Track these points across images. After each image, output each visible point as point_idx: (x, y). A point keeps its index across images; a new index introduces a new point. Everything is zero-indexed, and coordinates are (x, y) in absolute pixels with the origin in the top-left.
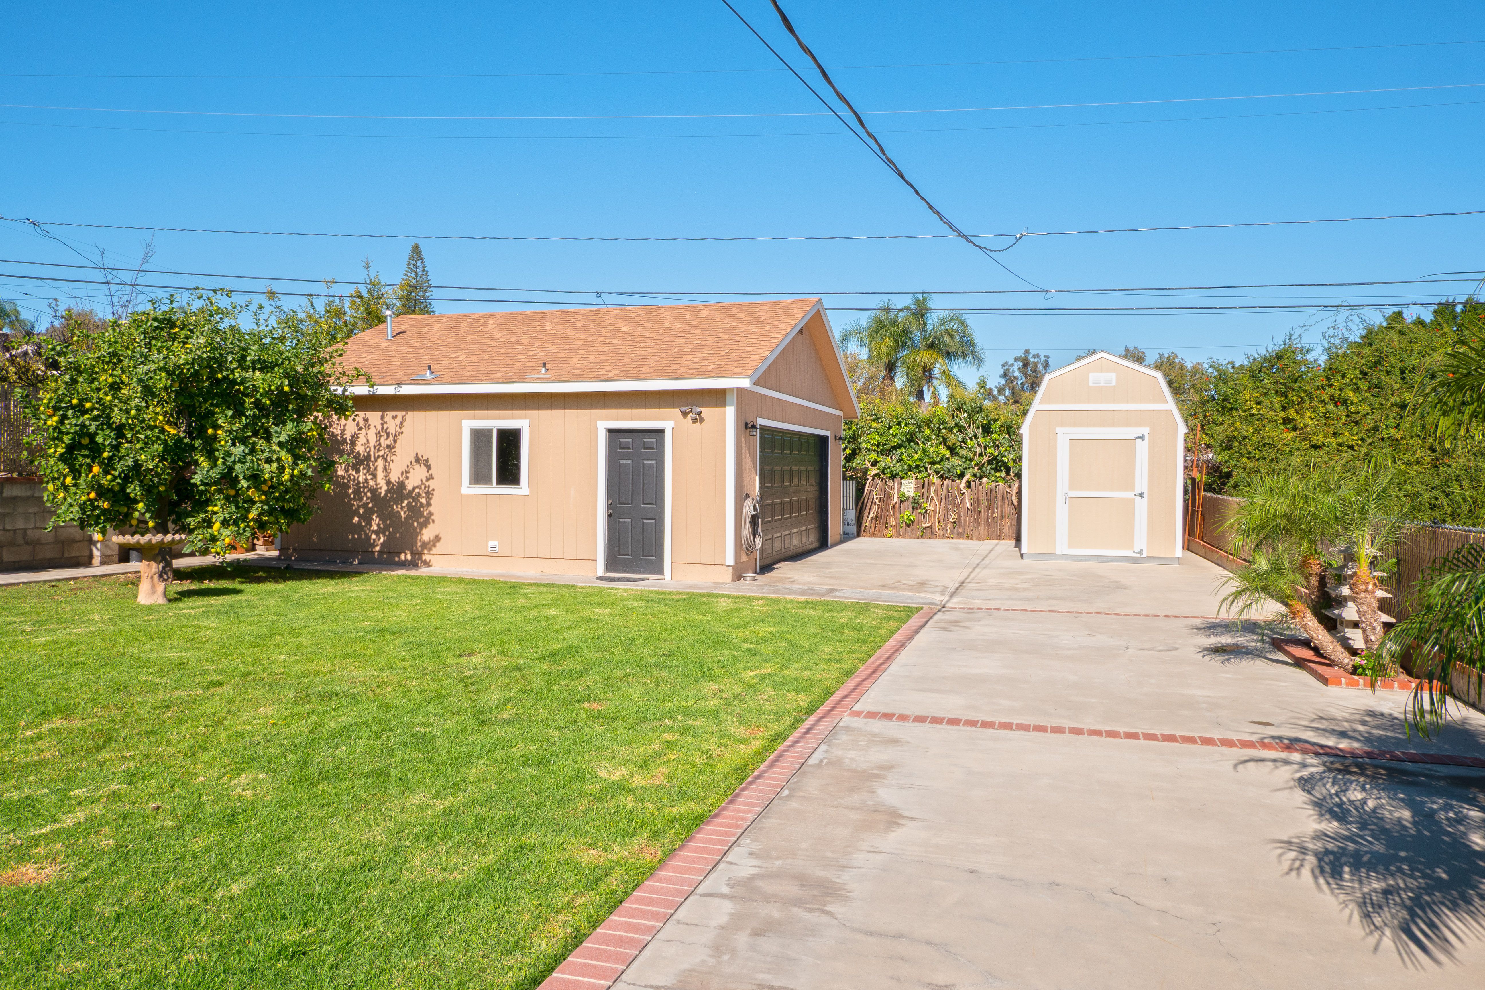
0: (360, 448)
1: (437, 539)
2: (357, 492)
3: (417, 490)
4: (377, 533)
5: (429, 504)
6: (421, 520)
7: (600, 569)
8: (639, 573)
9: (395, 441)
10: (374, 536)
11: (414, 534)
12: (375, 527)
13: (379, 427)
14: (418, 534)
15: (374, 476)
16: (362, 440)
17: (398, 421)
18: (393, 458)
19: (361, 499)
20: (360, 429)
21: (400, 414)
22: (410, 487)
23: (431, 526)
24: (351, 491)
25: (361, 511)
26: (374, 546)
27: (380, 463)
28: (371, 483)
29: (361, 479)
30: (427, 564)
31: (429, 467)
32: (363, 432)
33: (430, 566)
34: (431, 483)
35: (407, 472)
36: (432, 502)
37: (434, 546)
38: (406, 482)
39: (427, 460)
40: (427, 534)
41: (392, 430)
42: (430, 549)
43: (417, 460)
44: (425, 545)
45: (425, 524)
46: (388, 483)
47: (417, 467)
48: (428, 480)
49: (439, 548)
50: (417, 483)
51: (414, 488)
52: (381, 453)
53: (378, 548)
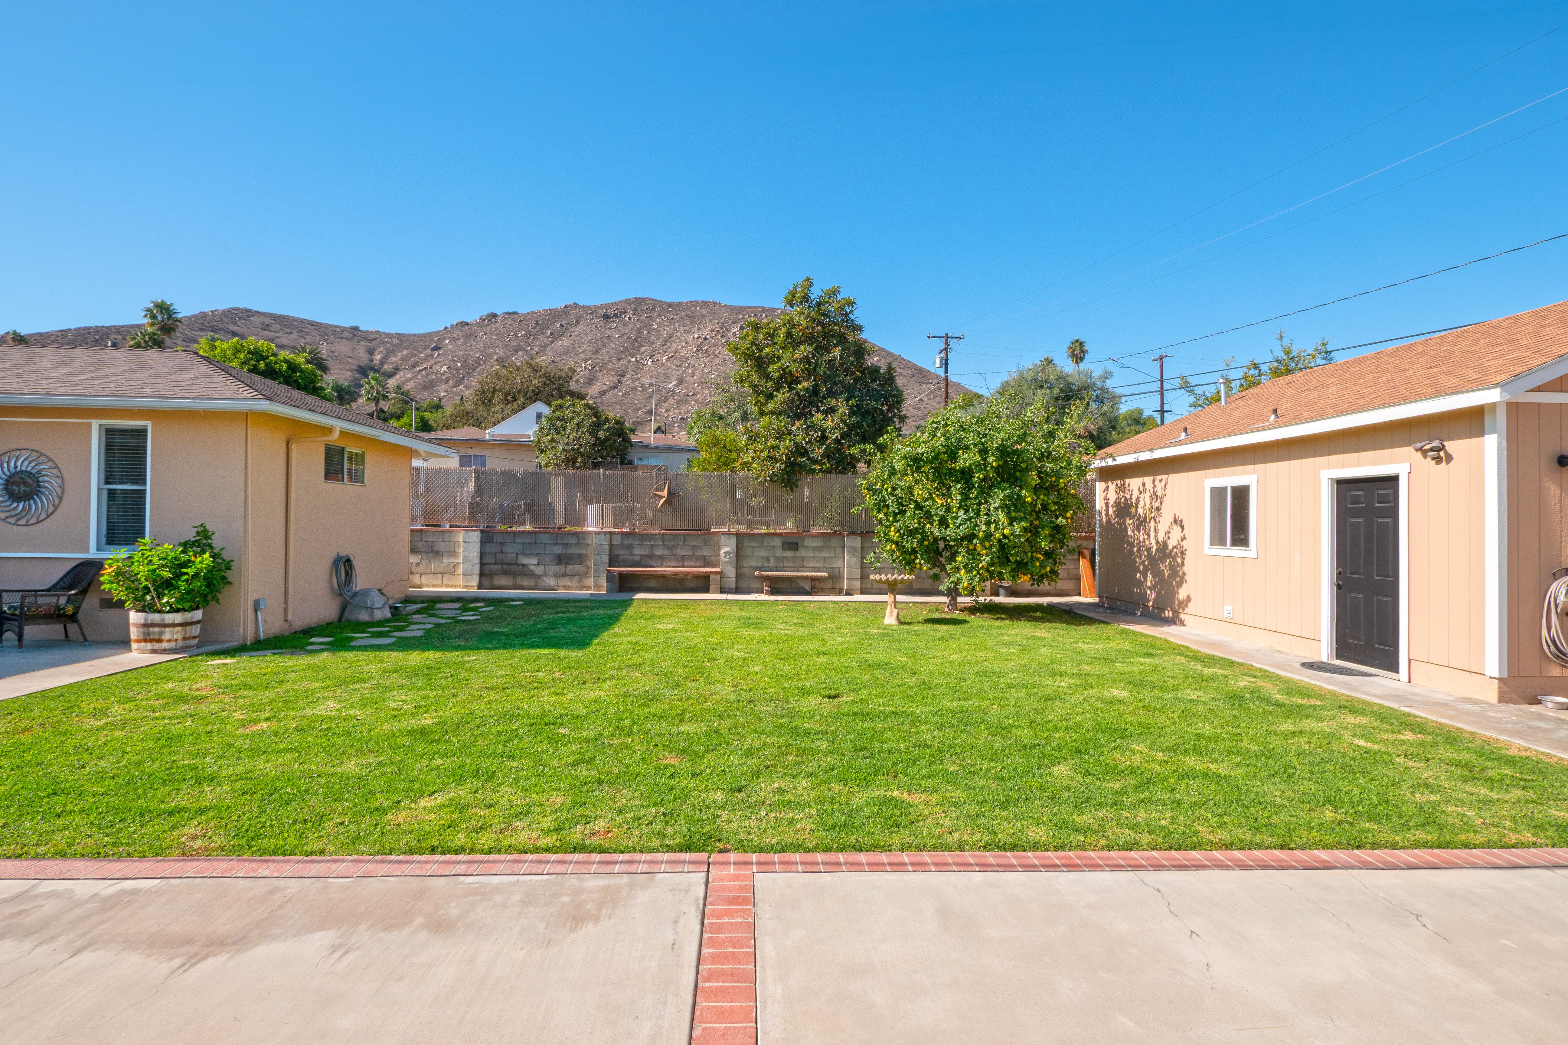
0: (1140, 511)
1: (1189, 599)
2: (1139, 551)
3: (1175, 550)
4: (1150, 589)
5: (1183, 564)
6: (1178, 579)
7: (1324, 652)
8: (1373, 666)
9: (1161, 503)
10: (1148, 592)
11: (1173, 593)
12: (1149, 584)
13: (1152, 491)
14: (1177, 592)
15: (1149, 535)
16: (1141, 504)
17: (1163, 482)
18: (1160, 519)
19: (1141, 557)
20: (1141, 493)
21: (1164, 477)
22: (1170, 547)
23: (1184, 585)
24: (1135, 549)
25: (1141, 568)
26: (1149, 601)
27: (1152, 523)
28: (1147, 543)
29: (1141, 539)
30: (1182, 623)
31: (1182, 527)
32: (1142, 496)
33: (1184, 625)
34: (1184, 543)
35: (1169, 533)
36: (1185, 562)
37: (1187, 606)
38: (1169, 542)
39: (1181, 521)
40: (1182, 594)
41: (1159, 493)
42: (1184, 609)
43: (1175, 521)
44: (1180, 603)
45: (1180, 584)
46: (1157, 542)
47: (1175, 527)
48: (1182, 540)
49: (1191, 608)
50: (1175, 543)
51: (1174, 548)
52: (1153, 515)
53: (1151, 603)
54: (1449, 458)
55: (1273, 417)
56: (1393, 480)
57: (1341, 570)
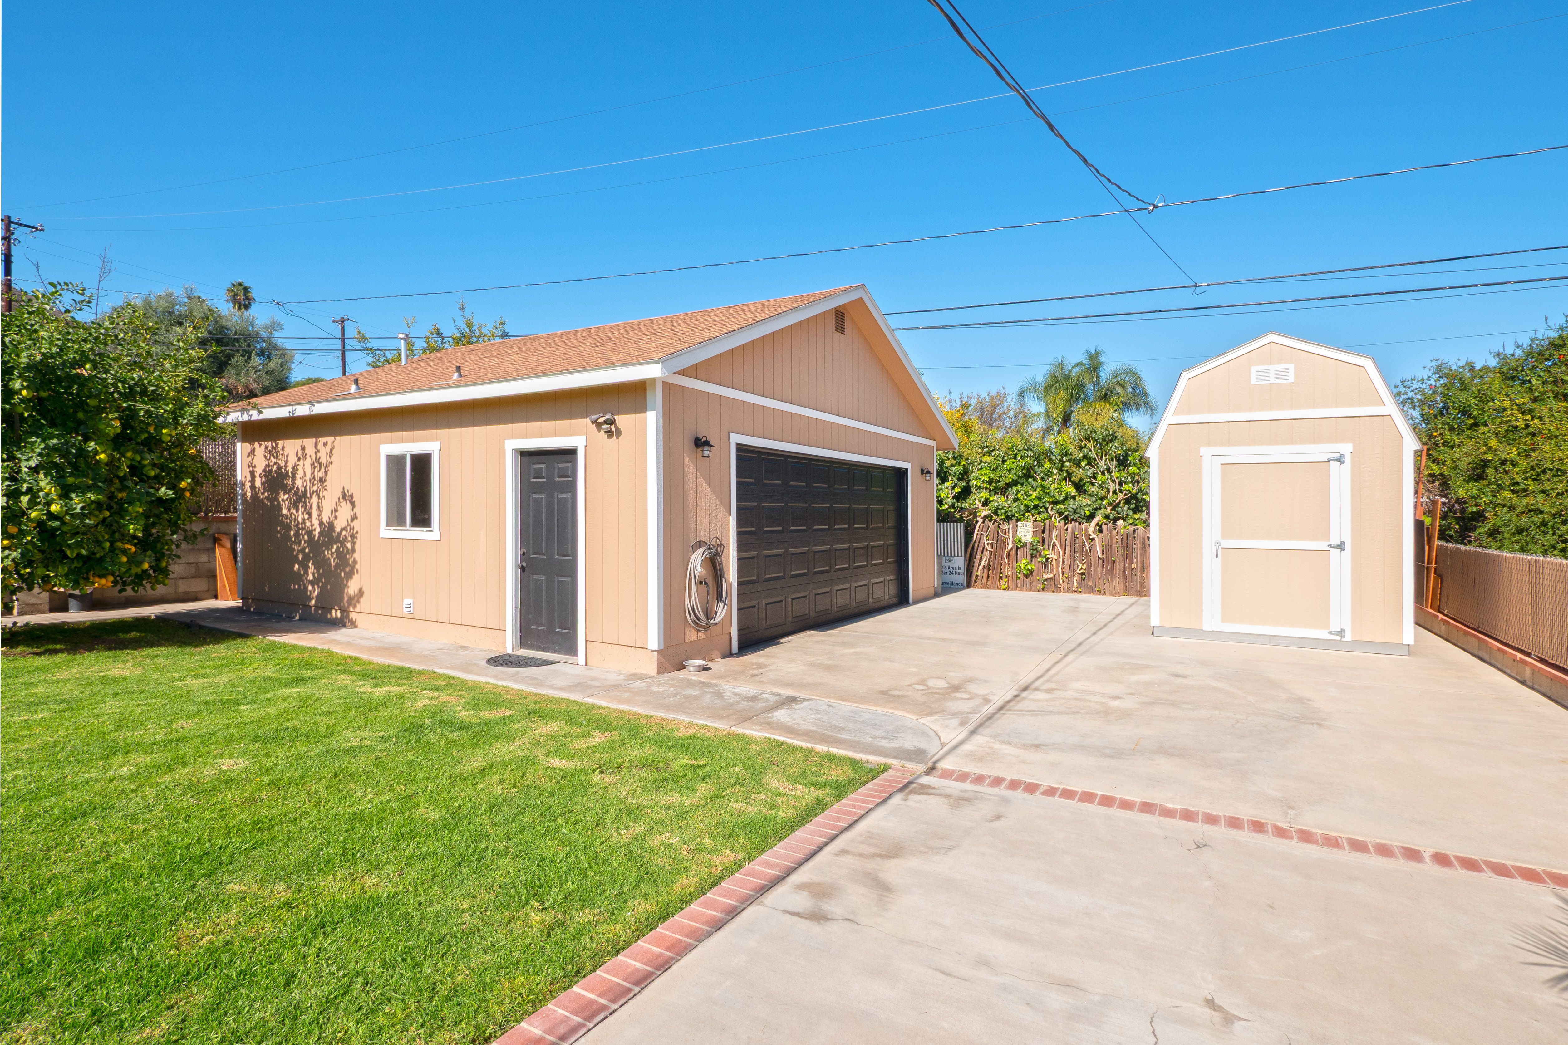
0: (299, 483)
1: (361, 593)
2: (297, 535)
3: (344, 533)
4: (312, 583)
5: (354, 550)
6: (348, 569)
7: (509, 644)
8: (554, 651)
9: (326, 473)
10: (310, 588)
11: (340, 586)
12: (311, 577)
13: (314, 457)
14: (346, 586)
15: (310, 514)
16: (300, 473)
17: (329, 447)
18: (325, 493)
19: (300, 543)
20: (299, 459)
21: (330, 439)
22: (338, 529)
23: (355, 577)
24: (292, 533)
25: (300, 557)
26: (311, 599)
27: (314, 499)
28: (308, 524)
29: (300, 519)
30: (353, 625)
31: (353, 504)
32: (301, 463)
33: (356, 627)
34: (355, 524)
35: (336, 511)
36: (357, 547)
37: (358, 602)
38: (336, 522)
39: (352, 496)
40: (352, 587)
41: (323, 460)
42: (355, 607)
43: (344, 496)
44: (351, 599)
45: (350, 575)
46: (321, 524)
47: (343, 504)
48: (352, 520)
49: (363, 605)
50: (344, 524)
51: (342, 530)
52: (315, 488)
53: (313, 602)
54: (619, 433)
55: (456, 375)
56: (571, 453)
57: (524, 550)
